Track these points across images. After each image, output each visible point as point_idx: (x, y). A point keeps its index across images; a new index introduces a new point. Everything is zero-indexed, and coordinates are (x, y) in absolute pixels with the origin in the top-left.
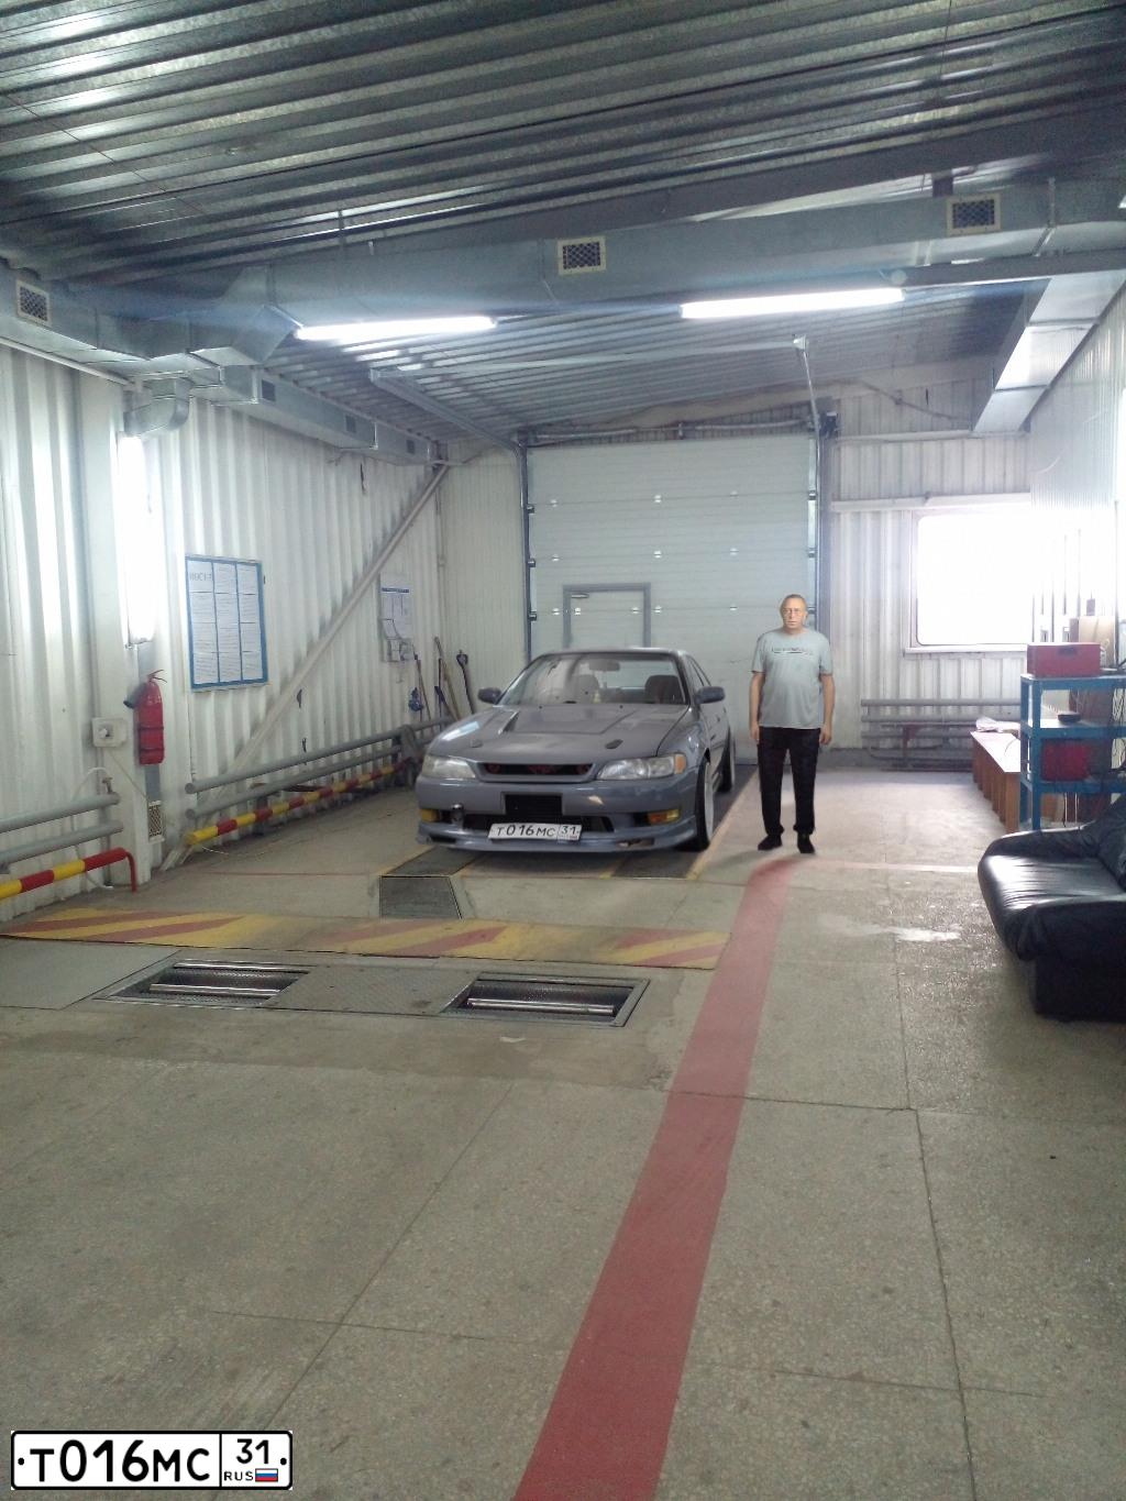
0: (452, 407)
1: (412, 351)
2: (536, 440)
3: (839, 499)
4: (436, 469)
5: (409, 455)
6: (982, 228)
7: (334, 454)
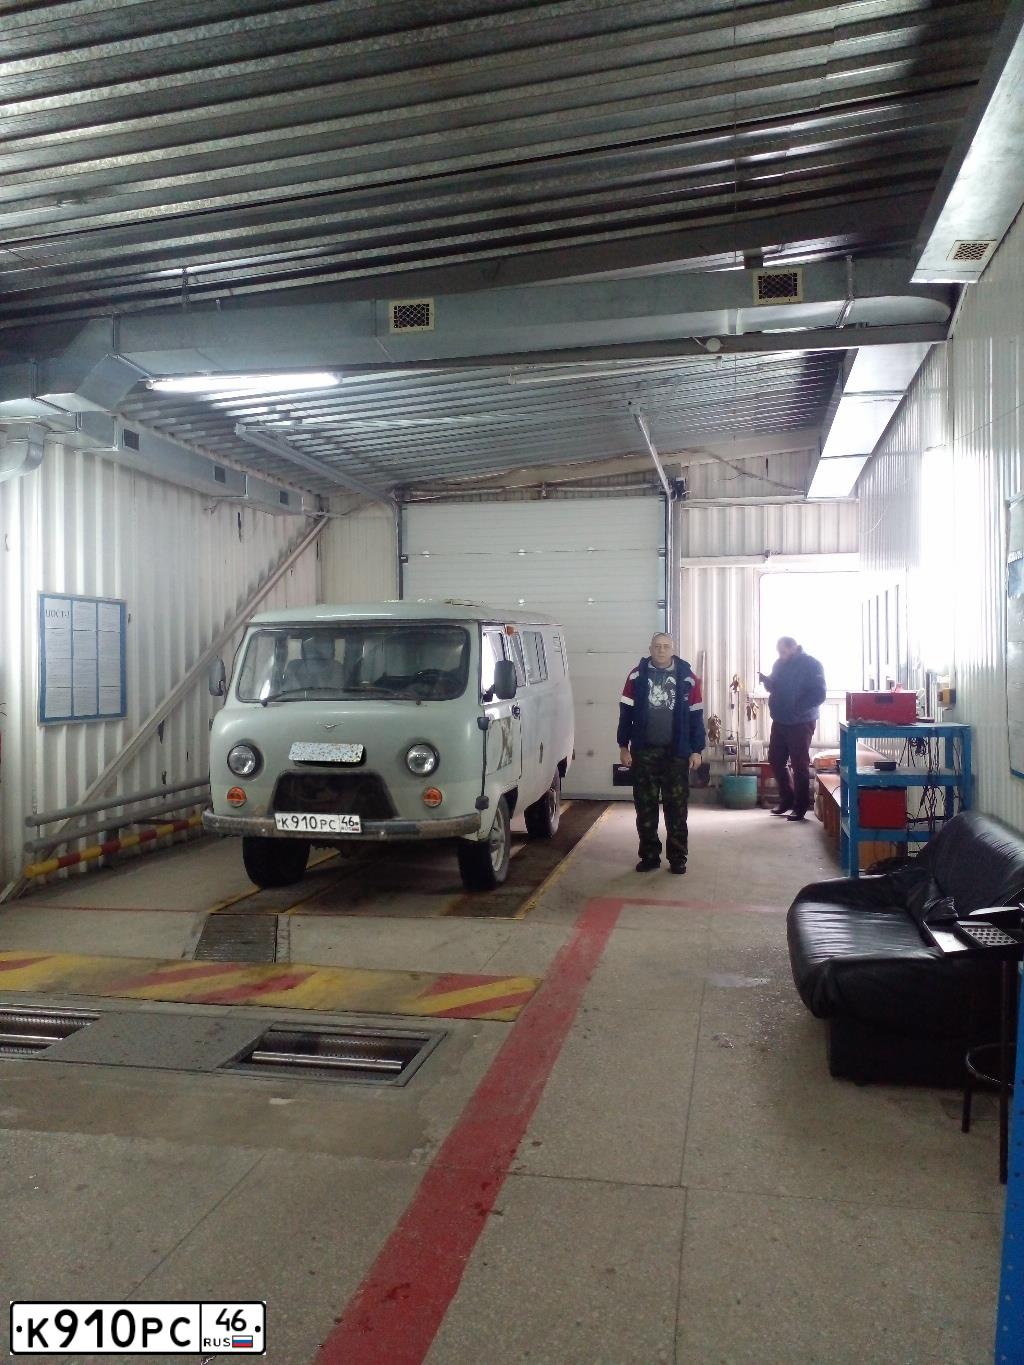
0: (327, 463)
1: (279, 408)
2: (412, 496)
3: (687, 556)
4: (317, 520)
5: (284, 506)
6: (786, 299)
7: (211, 503)
